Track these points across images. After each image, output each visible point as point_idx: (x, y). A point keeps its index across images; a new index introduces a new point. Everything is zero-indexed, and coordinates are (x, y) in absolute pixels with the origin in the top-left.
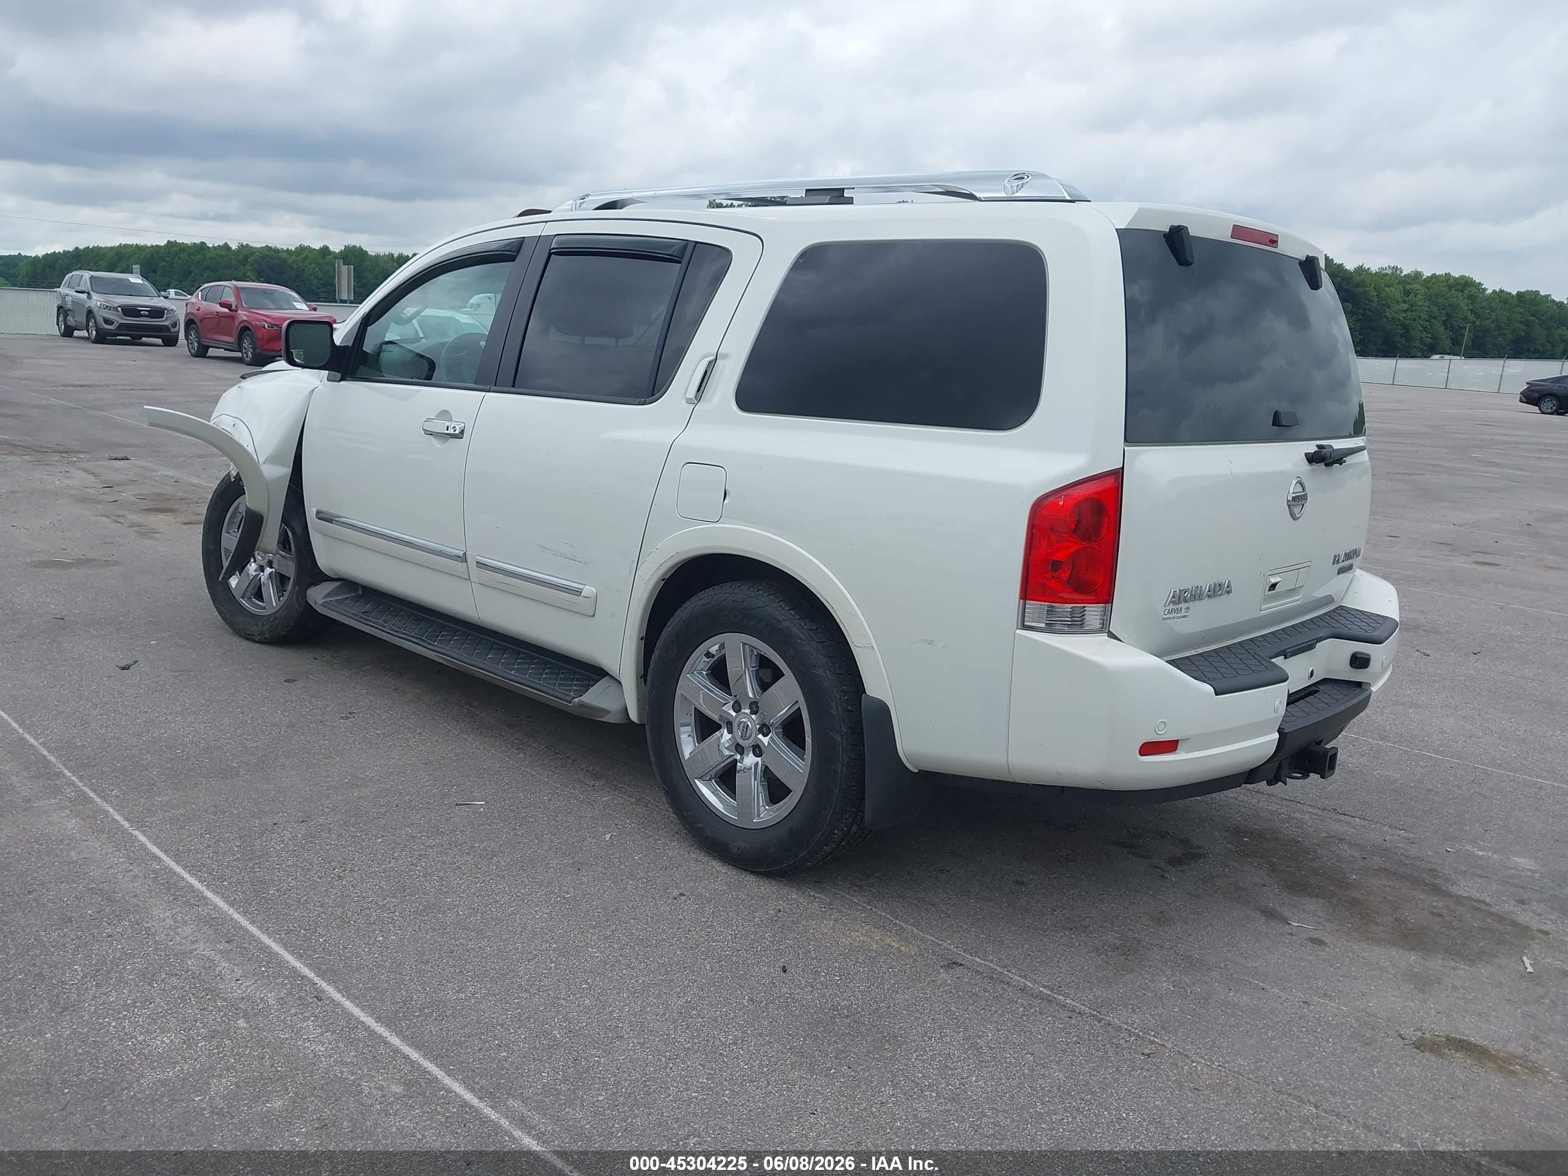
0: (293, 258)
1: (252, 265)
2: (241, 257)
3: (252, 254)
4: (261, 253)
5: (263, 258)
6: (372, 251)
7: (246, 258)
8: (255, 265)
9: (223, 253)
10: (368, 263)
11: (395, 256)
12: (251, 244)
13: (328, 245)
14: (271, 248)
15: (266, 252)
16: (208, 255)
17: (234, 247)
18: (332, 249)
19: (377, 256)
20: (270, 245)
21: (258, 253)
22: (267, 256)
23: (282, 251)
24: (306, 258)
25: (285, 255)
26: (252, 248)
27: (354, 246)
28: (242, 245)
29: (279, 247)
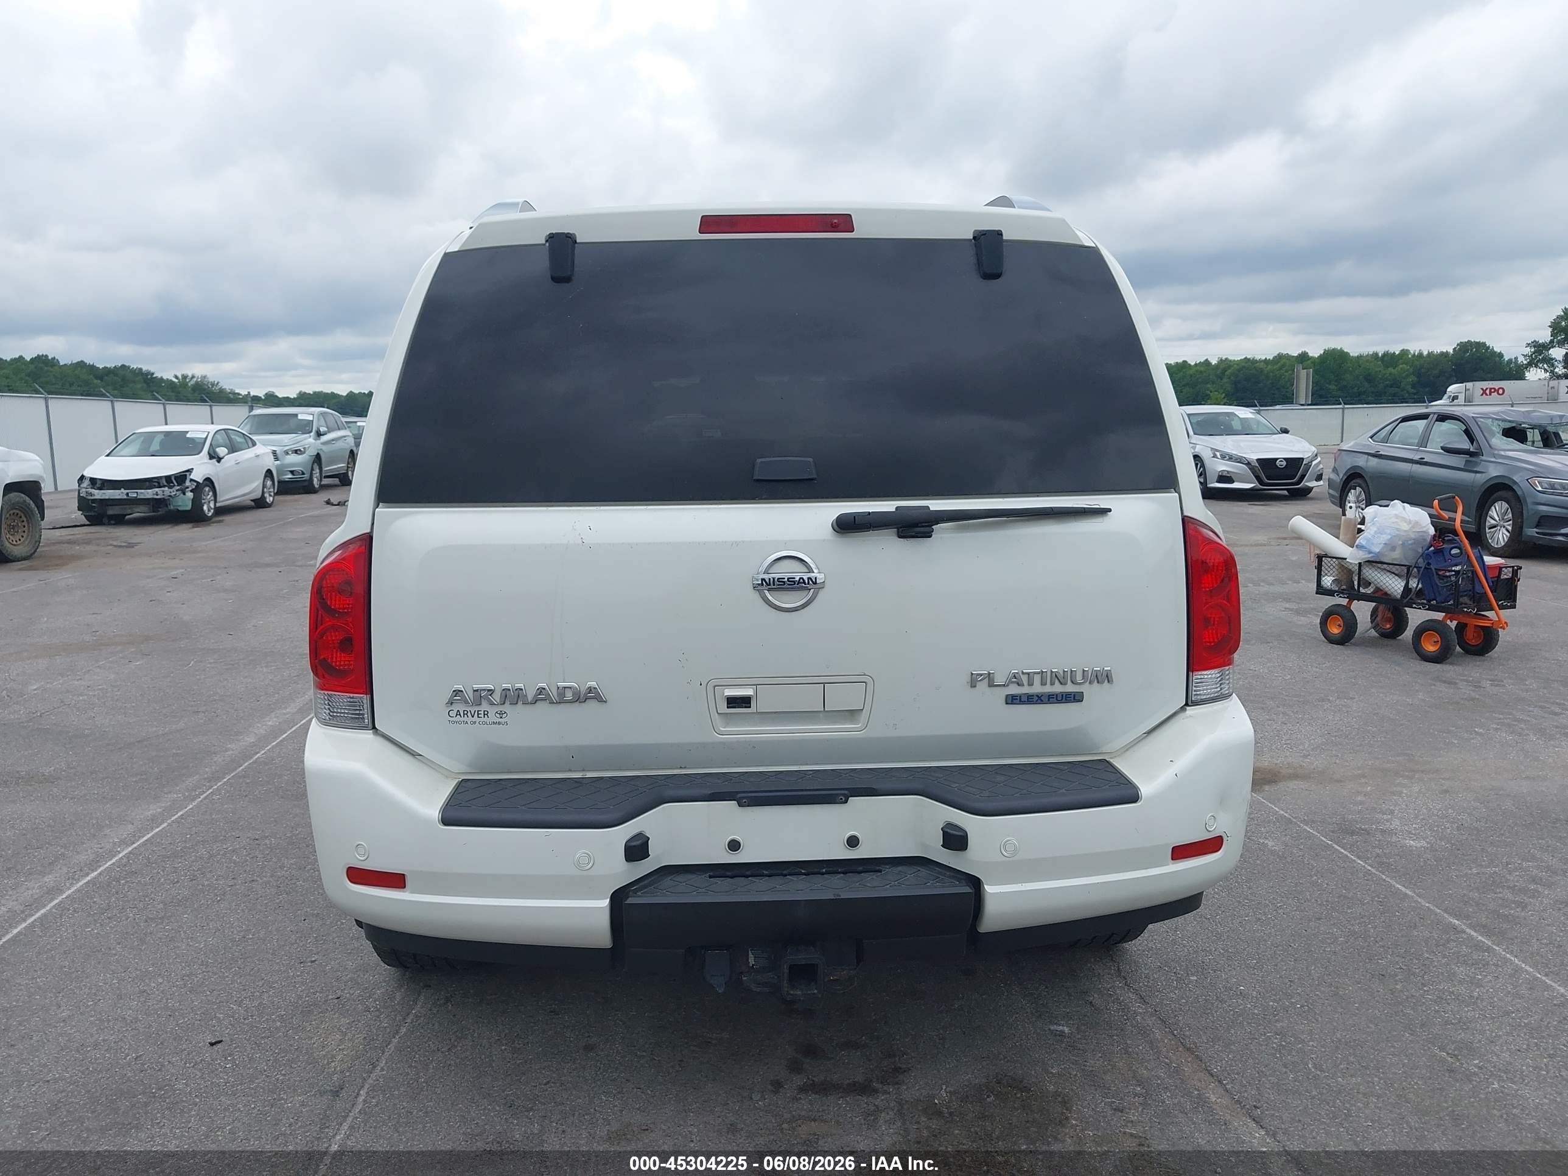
0: (1269, 367)
1: (1229, 378)
2: (1219, 372)
3: (1230, 367)
4: (1237, 365)
5: (1239, 371)
6: (1354, 352)
7: (1225, 370)
8: (1232, 378)
9: (1202, 369)
10: (1349, 365)
11: (1380, 355)
12: (1231, 358)
13: (1307, 351)
14: (1249, 359)
15: (1243, 364)
16: (1191, 372)
17: (1214, 362)
18: (1310, 355)
19: (1360, 357)
20: (1248, 357)
21: (1235, 366)
22: (1244, 367)
23: (1261, 361)
24: (1283, 366)
25: (1262, 365)
26: (1230, 361)
27: (1333, 349)
28: (1221, 360)
29: (1258, 357)
